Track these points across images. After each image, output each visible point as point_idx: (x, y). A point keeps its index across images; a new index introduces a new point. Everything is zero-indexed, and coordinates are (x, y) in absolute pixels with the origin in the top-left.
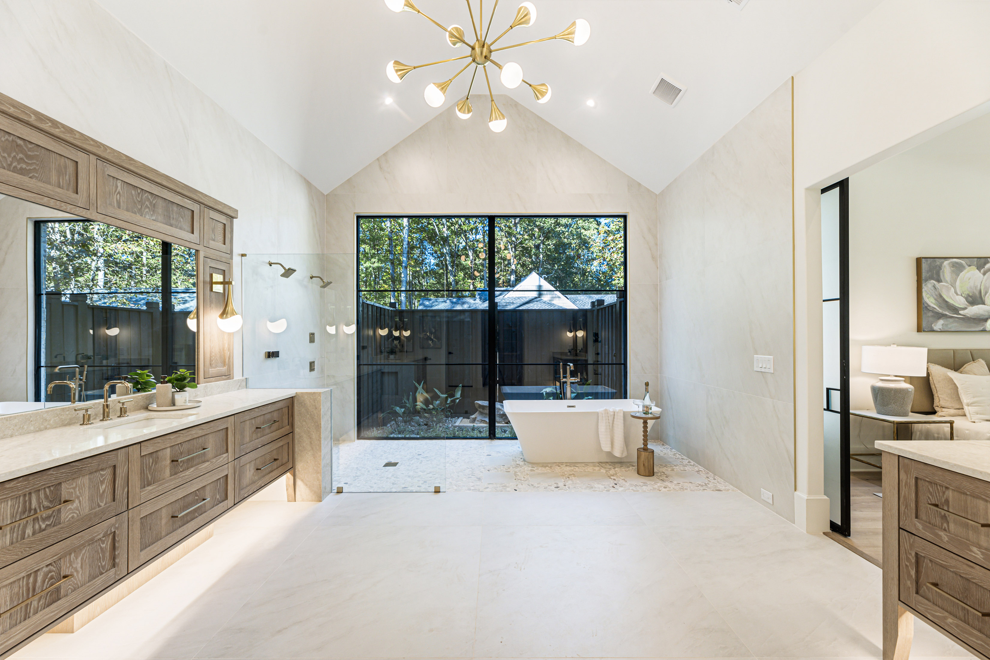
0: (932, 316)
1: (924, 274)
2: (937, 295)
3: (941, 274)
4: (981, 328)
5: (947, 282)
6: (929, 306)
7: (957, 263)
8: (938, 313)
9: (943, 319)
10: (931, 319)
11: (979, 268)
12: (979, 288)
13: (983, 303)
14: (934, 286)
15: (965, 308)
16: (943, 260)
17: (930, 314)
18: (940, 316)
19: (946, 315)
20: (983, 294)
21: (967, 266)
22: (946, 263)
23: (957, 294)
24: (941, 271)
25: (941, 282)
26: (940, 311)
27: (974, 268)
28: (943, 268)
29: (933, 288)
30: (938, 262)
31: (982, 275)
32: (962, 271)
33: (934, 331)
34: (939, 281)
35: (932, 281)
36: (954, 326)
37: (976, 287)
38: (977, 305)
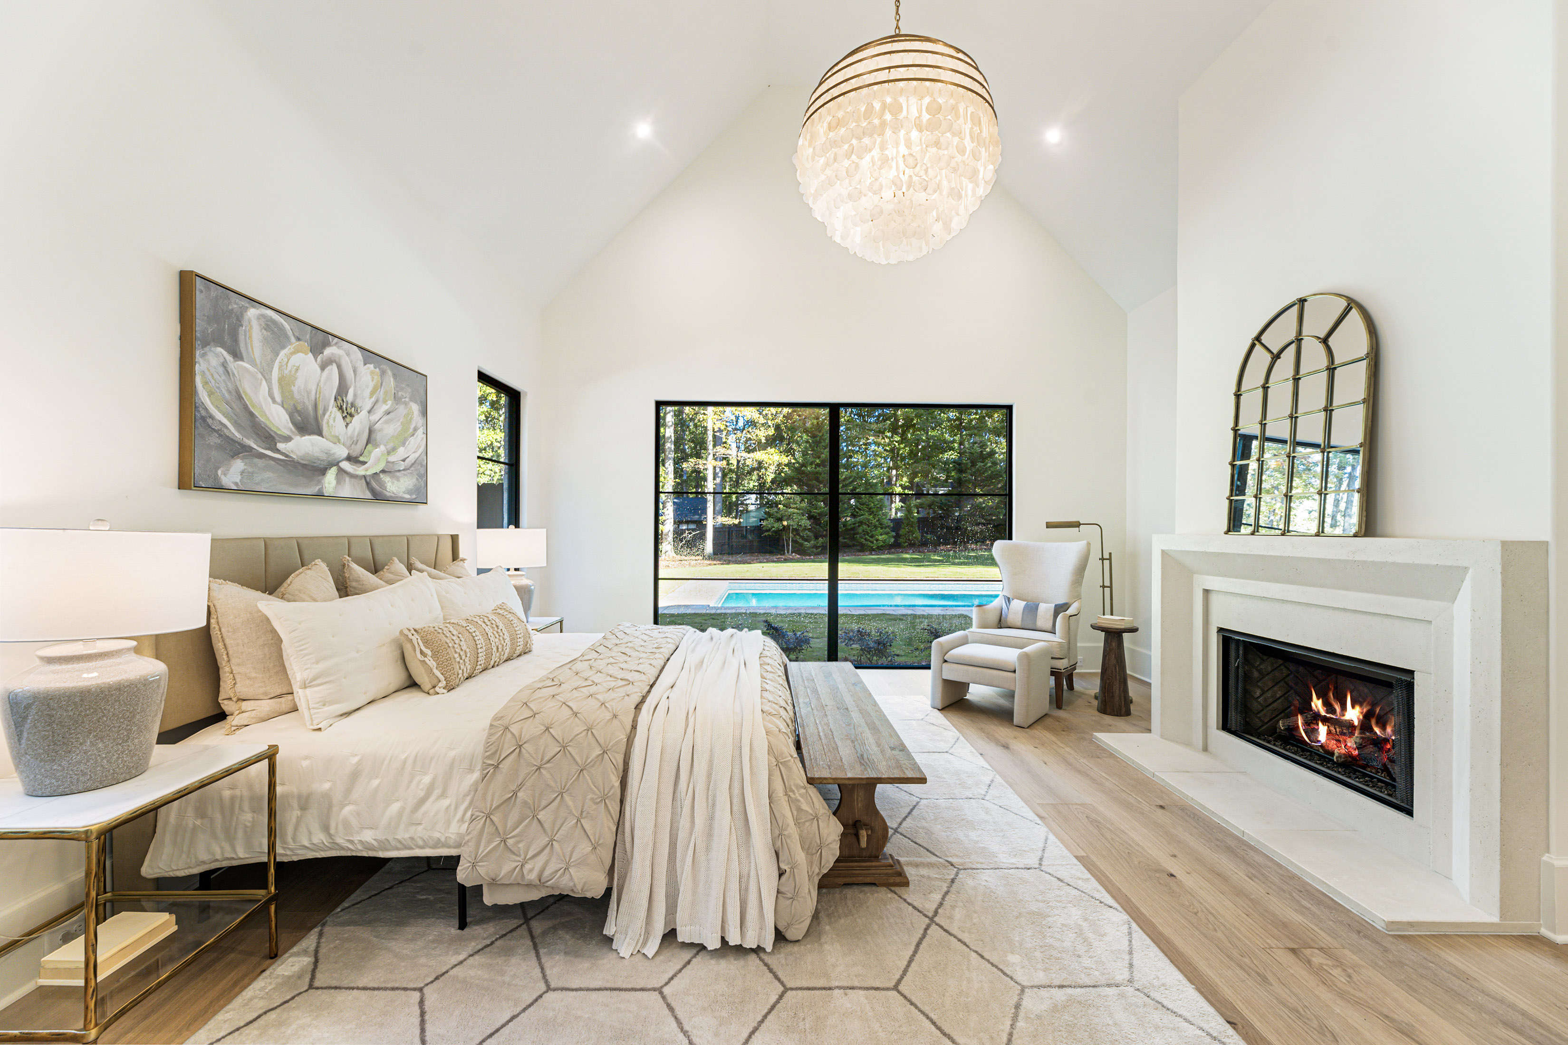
0: (219, 447)
1: (200, 325)
2: (229, 392)
3: (241, 338)
4: (314, 490)
5: (253, 363)
6: (212, 417)
7: (274, 322)
8: (231, 441)
9: (243, 459)
10: (214, 454)
11: (317, 349)
12: (313, 397)
13: (320, 433)
14: (224, 365)
15: (288, 439)
16: (245, 303)
17: (214, 440)
18: (238, 450)
19: (251, 448)
20: (320, 412)
21: (293, 339)
22: (252, 312)
23: (274, 401)
24: (241, 330)
25: (242, 359)
26: (238, 435)
27: (305, 345)
28: (245, 323)
29: (221, 370)
30: (236, 303)
31: (319, 369)
32: (283, 347)
33: (219, 488)
34: (237, 355)
35: (220, 350)
36: (268, 479)
37: (308, 393)
38: (310, 434)
